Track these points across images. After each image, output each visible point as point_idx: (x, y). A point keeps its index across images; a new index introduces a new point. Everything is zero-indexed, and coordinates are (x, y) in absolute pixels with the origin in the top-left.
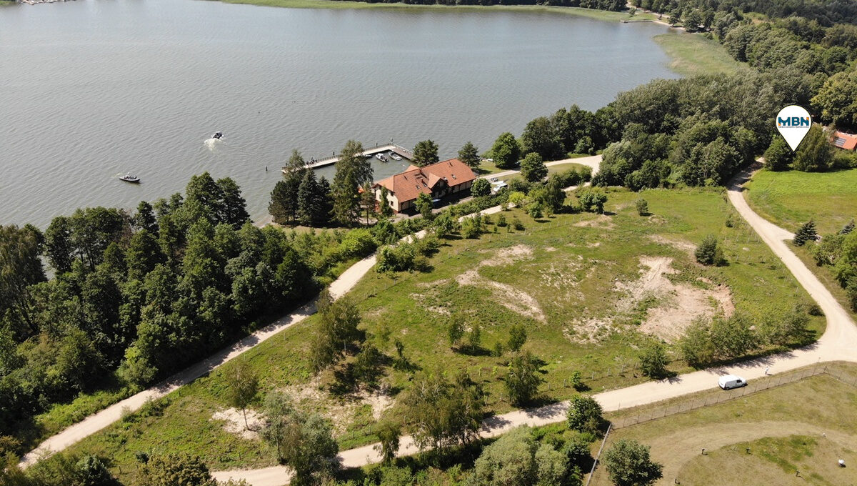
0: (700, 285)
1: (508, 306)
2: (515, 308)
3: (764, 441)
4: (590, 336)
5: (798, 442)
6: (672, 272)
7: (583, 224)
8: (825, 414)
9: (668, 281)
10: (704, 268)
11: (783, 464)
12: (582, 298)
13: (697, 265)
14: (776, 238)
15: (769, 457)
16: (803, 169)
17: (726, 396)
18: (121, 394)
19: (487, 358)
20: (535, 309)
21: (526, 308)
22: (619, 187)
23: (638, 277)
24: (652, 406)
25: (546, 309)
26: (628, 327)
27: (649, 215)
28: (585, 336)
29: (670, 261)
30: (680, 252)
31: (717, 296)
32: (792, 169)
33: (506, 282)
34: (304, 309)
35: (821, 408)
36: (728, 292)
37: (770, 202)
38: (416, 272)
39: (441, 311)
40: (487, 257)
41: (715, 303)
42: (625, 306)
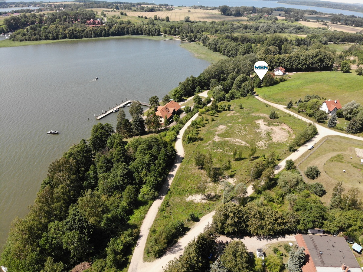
0: (275, 125)
1: (237, 144)
2: (239, 144)
3: (332, 158)
4: (264, 146)
5: (339, 156)
6: (266, 123)
7: (229, 115)
8: (336, 149)
9: (267, 126)
10: (273, 120)
11: (340, 162)
12: (252, 136)
13: (271, 120)
14: (282, 108)
15: (337, 161)
16: (266, 86)
17: (312, 151)
18: (150, 204)
19: (245, 160)
20: (244, 143)
21: (242, 143)
22: (224, 101)
23: (259, 127)
24: (298, 159)
25: (247, 142)
26: (270, 141)
27: (243, 108)
28: (262, 147)
29: (263, 120)
30: (264, 117)
31: (283, 127)
32: (263, 86)
33: (229, 137)
34: (176, 162)
35: (334, 148)
36: (286, 125)
37: (270, 98)
38: (199, 141)
39: (218, 150)
40: (216, 131)
41: (284, 129)
42: (264, 136)
